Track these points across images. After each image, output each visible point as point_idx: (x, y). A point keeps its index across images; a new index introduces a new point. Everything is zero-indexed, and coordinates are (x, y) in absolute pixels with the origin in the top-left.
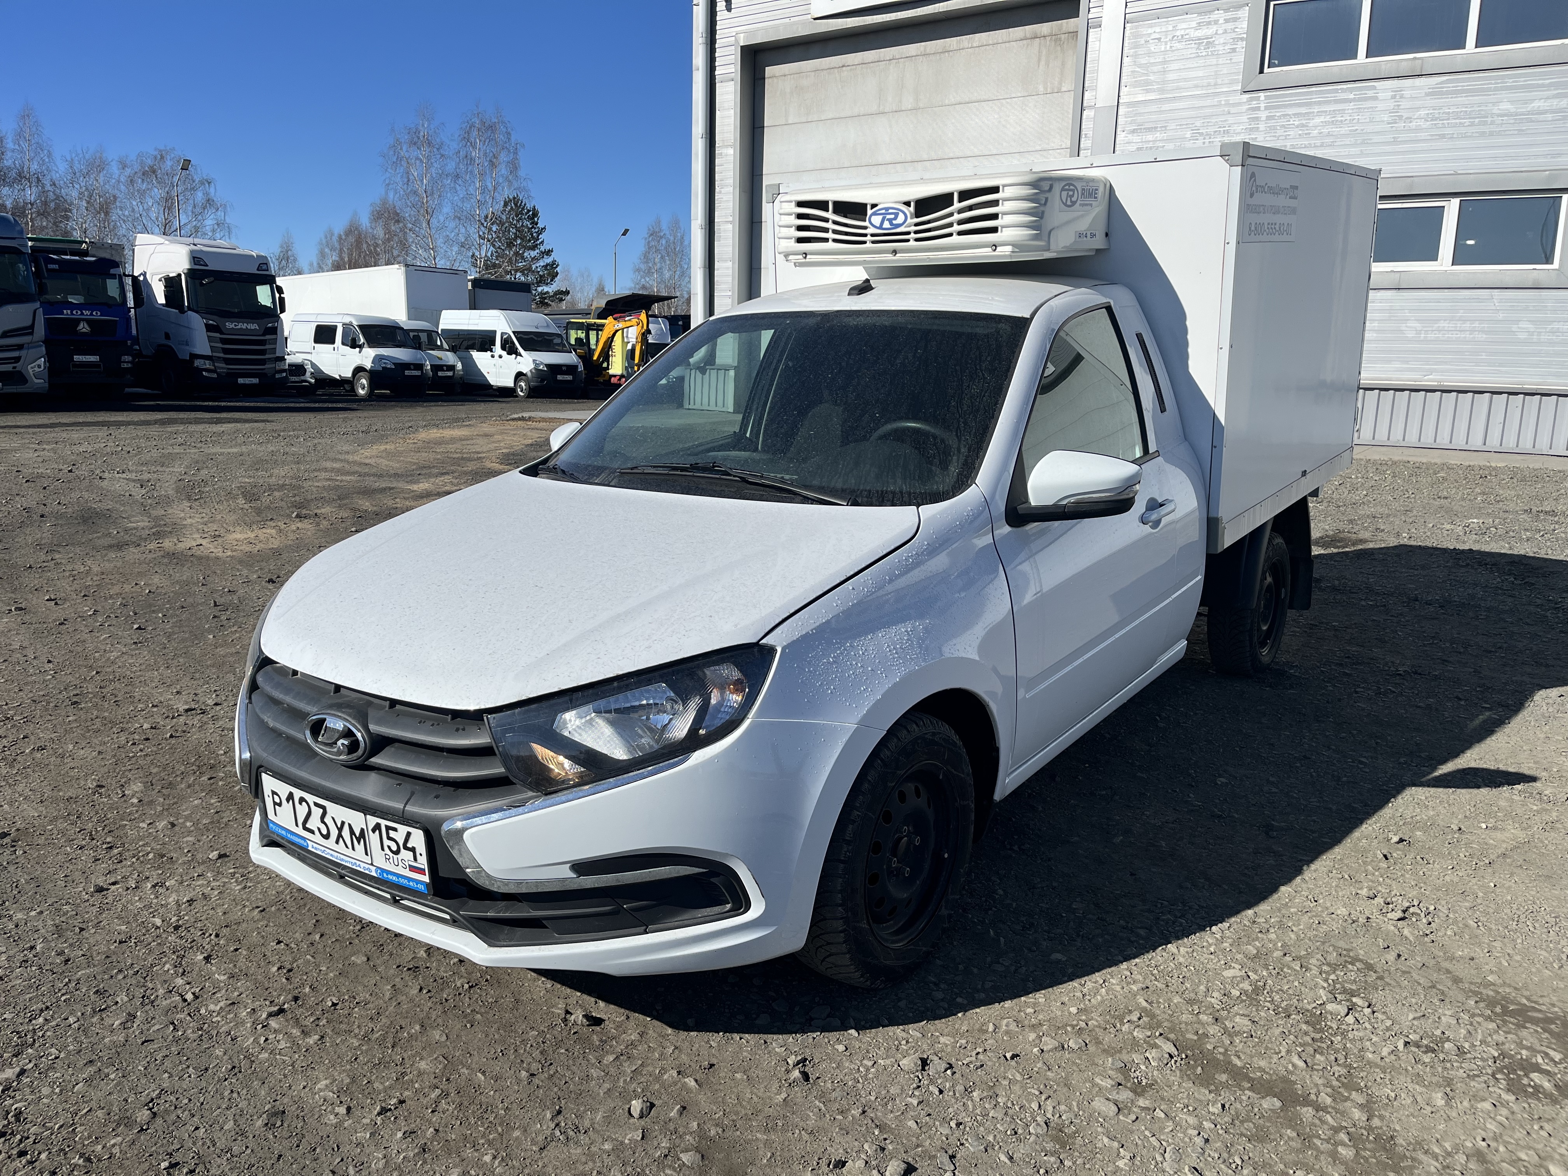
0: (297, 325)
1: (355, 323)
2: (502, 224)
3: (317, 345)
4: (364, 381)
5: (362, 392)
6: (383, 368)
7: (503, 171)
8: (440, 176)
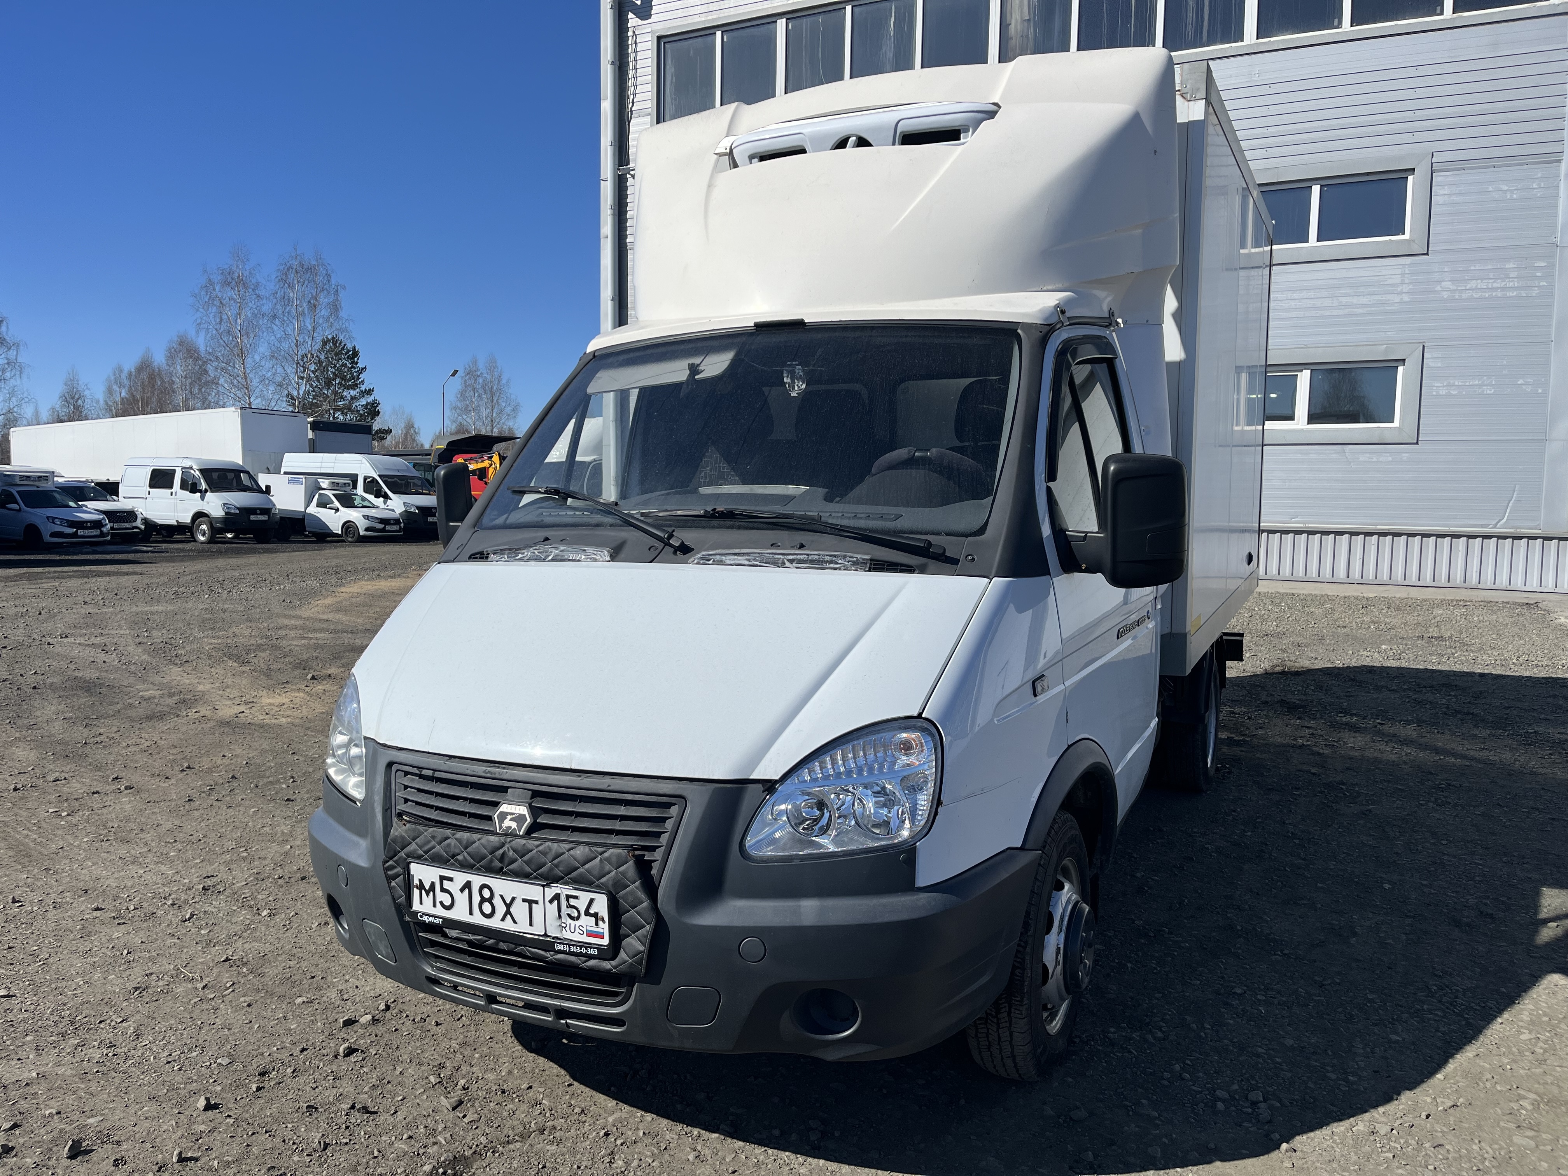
0: (130, 469)
1: (195, 467)
2: (320, 363)
3: (152, 490)
4: (204, 527)
5: (202, 538)
6: (226, 513)
7: (323, 312)
8: (256, 316)
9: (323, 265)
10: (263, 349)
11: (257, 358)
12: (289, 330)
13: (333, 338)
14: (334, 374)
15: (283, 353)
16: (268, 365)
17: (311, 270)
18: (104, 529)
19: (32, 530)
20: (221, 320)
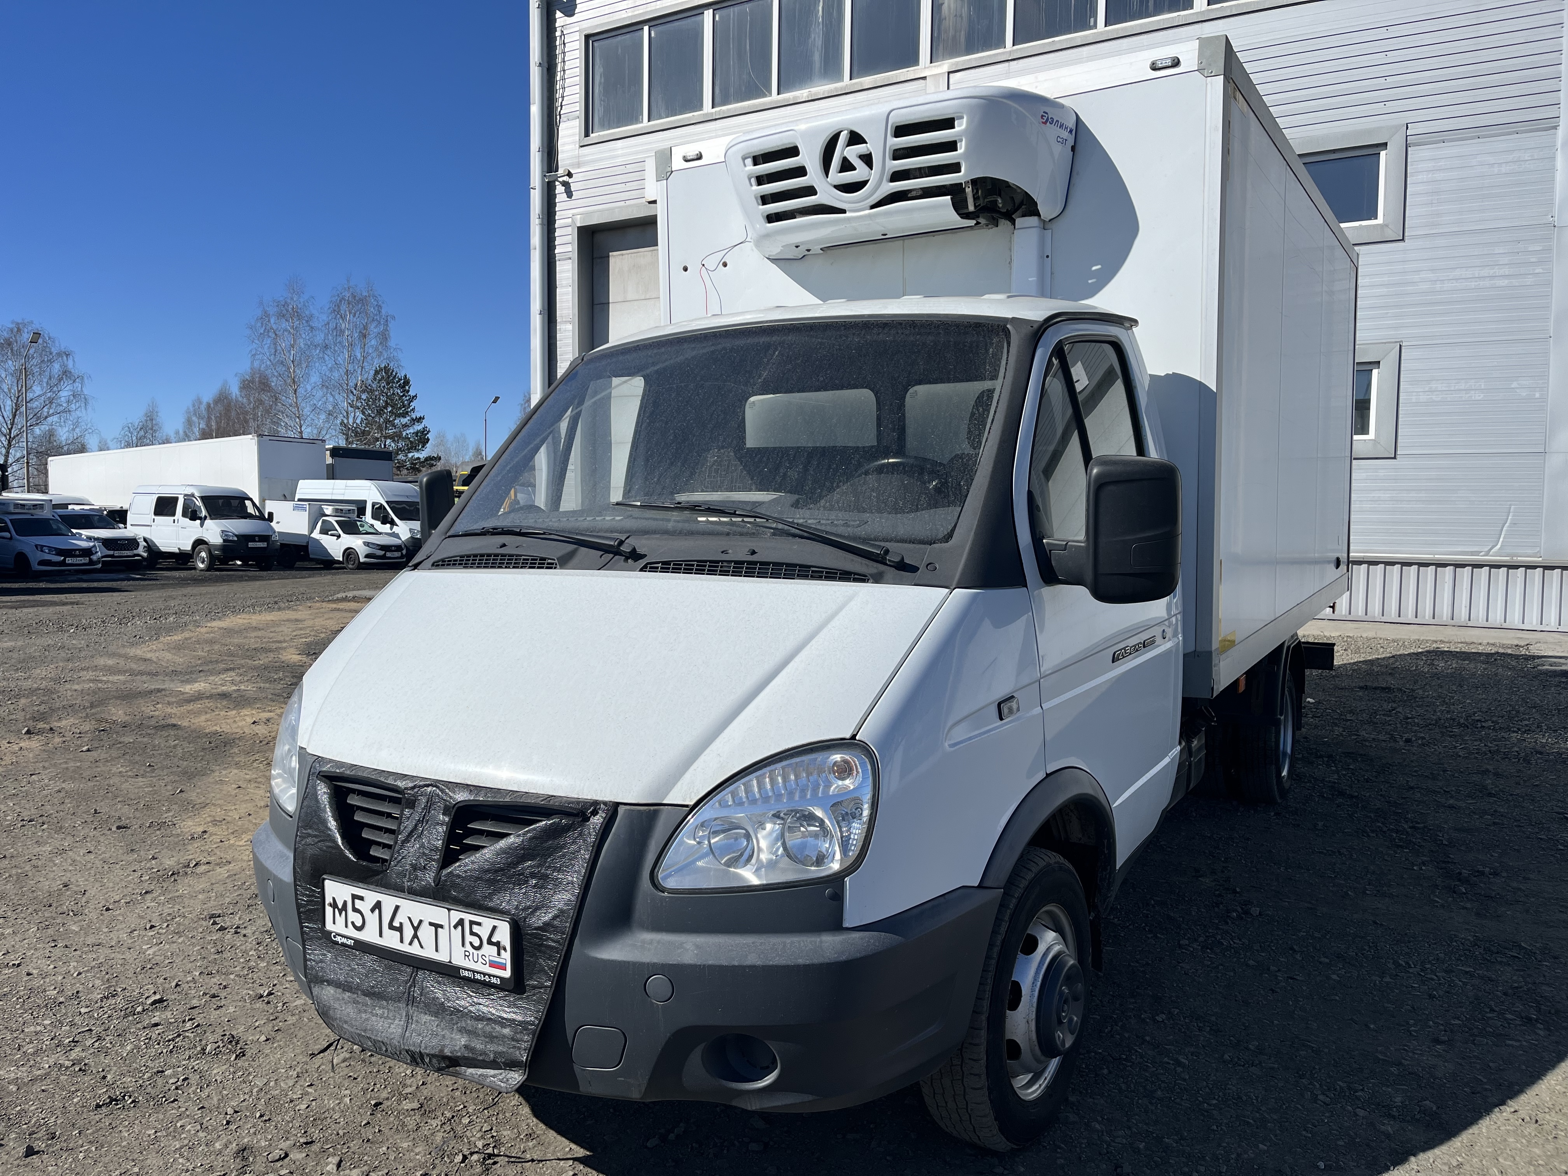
0: (139, 497)
1: (197, 494)
2: (372, 391)
3: (157, 518)
4: (203, 554)
5: (201, 566)
6: (224, 541)
7: (373, 342)
8: (309, 346)
9: (373, 295)
10: (315, 378)
11: (309, 388)
12: (340, 360)
13: (385, 367)
14: (386, 402)
15: (333, 382)
16: (320, 393)
17: (362, 300)
18: (94, 558)
19: (22, 558)
20: (275, 351)
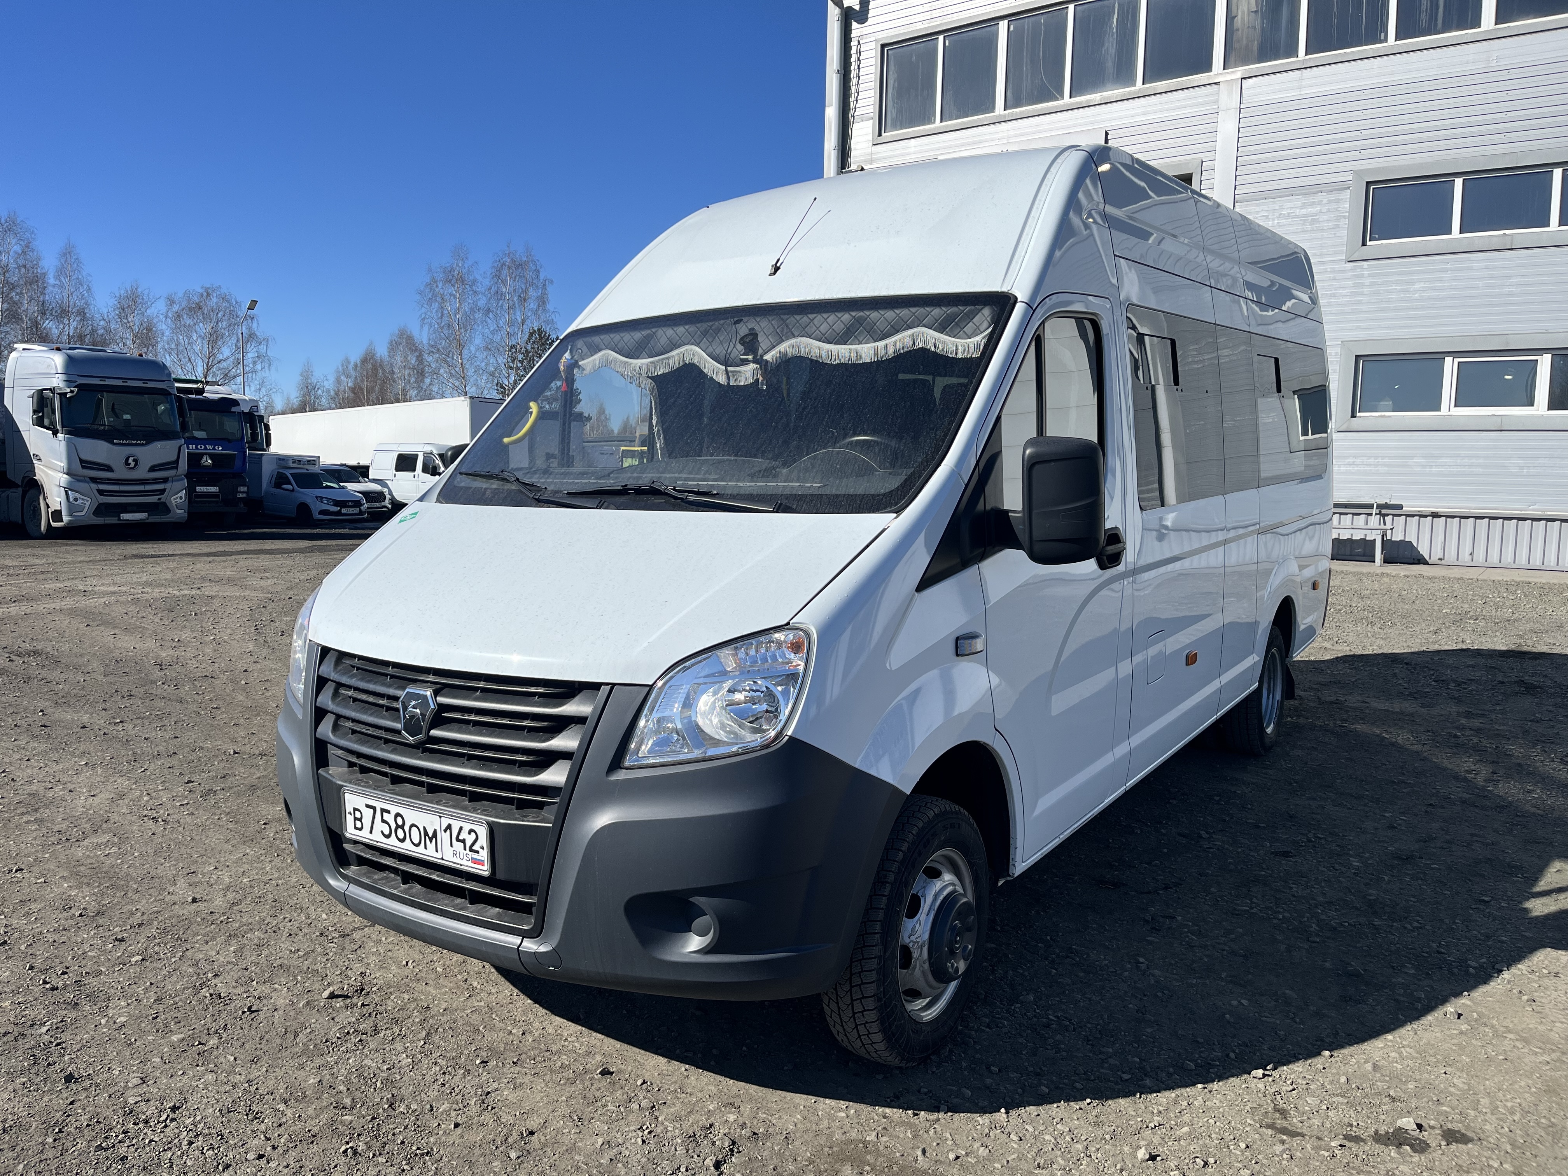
0: (379, 454)
1: (435, 452)
2: (527, 353)
3: (397, 473)
7: (532, 306)
8: (472, 310)
9: (532, 261)
10: (478, 341)
11: (473, 349)
12: (501, 323)
13: (539, 329)
15: (495, 344)
16: (482, 356)
17: (520, 265)
18: (363, 508)
19: (304, 508)
20: (442, 315)
